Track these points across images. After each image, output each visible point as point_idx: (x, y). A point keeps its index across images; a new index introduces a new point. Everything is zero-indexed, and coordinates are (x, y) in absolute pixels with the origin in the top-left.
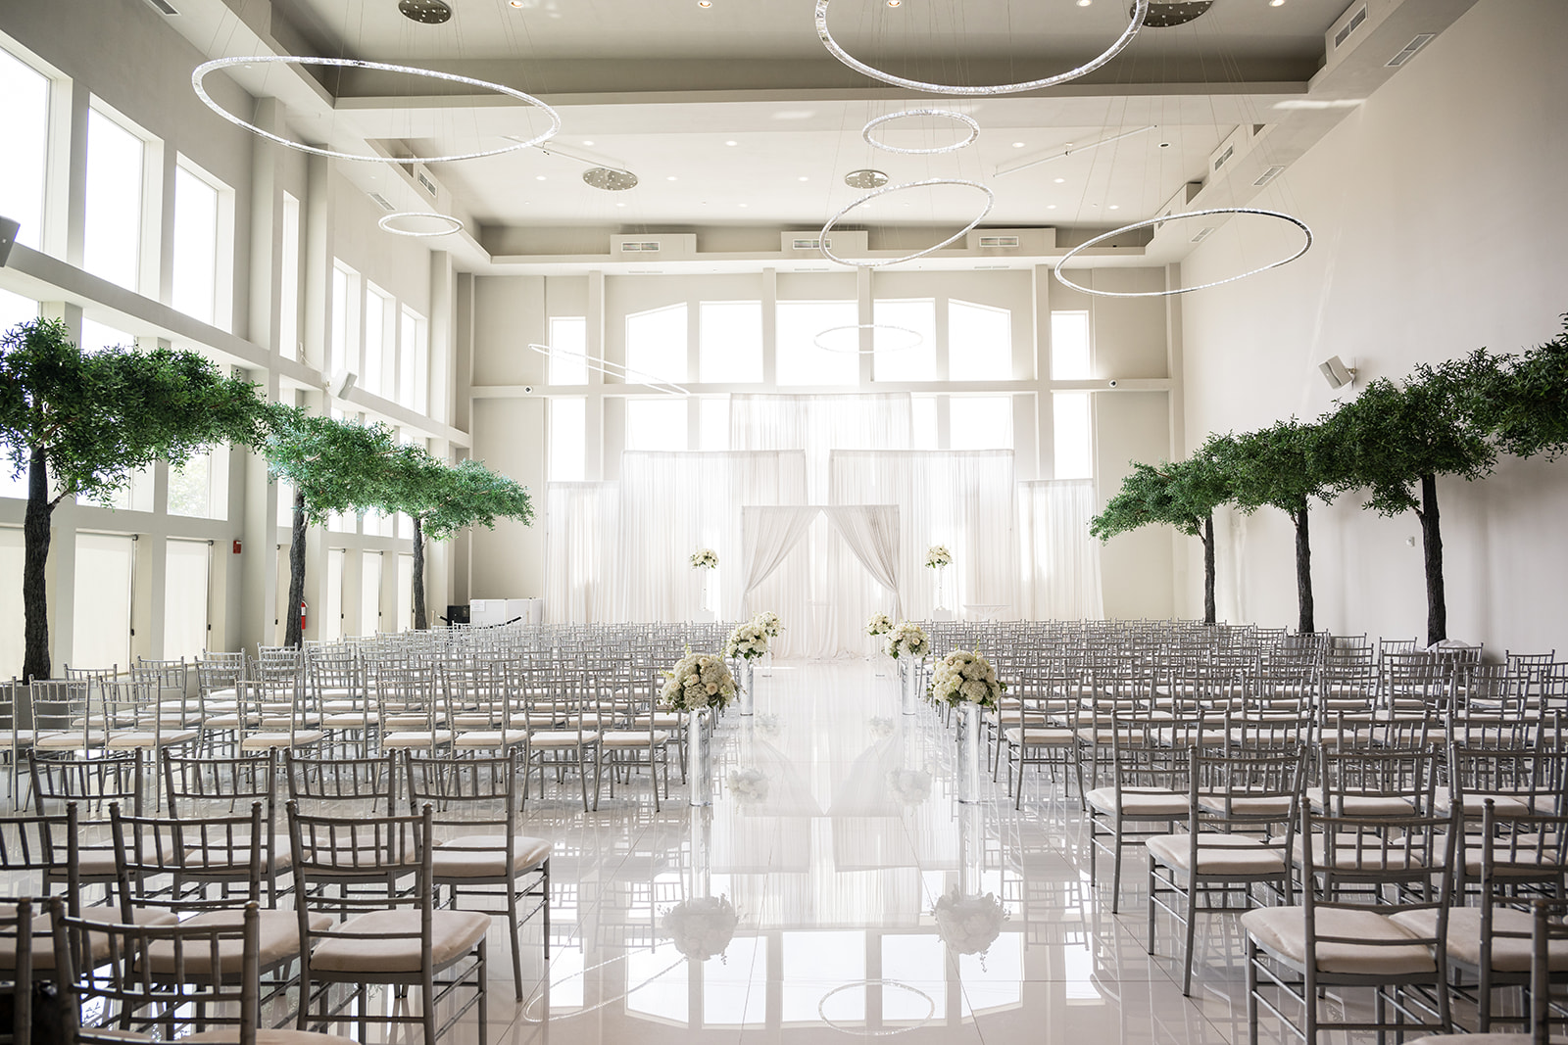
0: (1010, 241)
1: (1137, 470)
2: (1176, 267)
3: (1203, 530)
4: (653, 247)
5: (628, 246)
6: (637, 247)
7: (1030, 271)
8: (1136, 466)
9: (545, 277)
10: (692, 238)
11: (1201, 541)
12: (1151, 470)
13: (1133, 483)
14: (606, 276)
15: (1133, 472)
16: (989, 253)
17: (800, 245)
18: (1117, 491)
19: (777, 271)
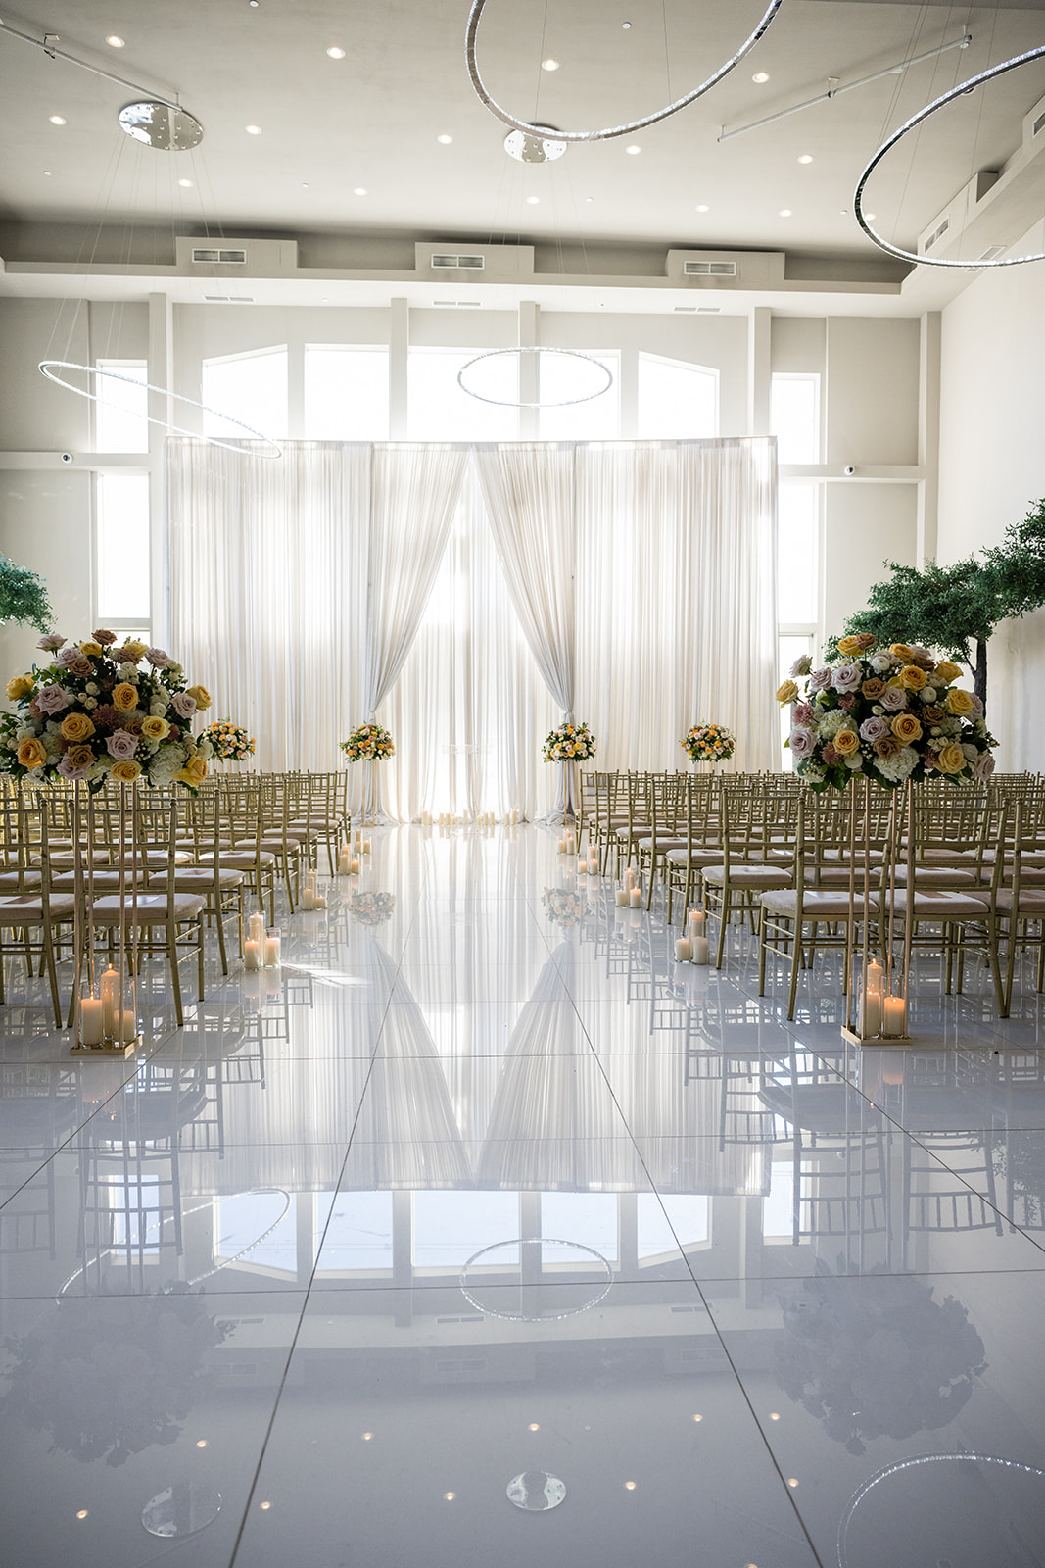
0: (724, 268)
1: (895, 573)
2: (936, 317)
3: (973, 658)
4: (235, 256)
5: (202, 255)
6: (212, 256)
7: (746, 318)
8: (893, 568)
9: (89, 302)
10: (291, 246)
11: (970, 672)
12: (913, 573)
13: (883, 594)
14: (174, 304)
15: (888, 578)
16: (695, 283)
17: (441, 261)
18: (862, 604)
19: (410, 304)
